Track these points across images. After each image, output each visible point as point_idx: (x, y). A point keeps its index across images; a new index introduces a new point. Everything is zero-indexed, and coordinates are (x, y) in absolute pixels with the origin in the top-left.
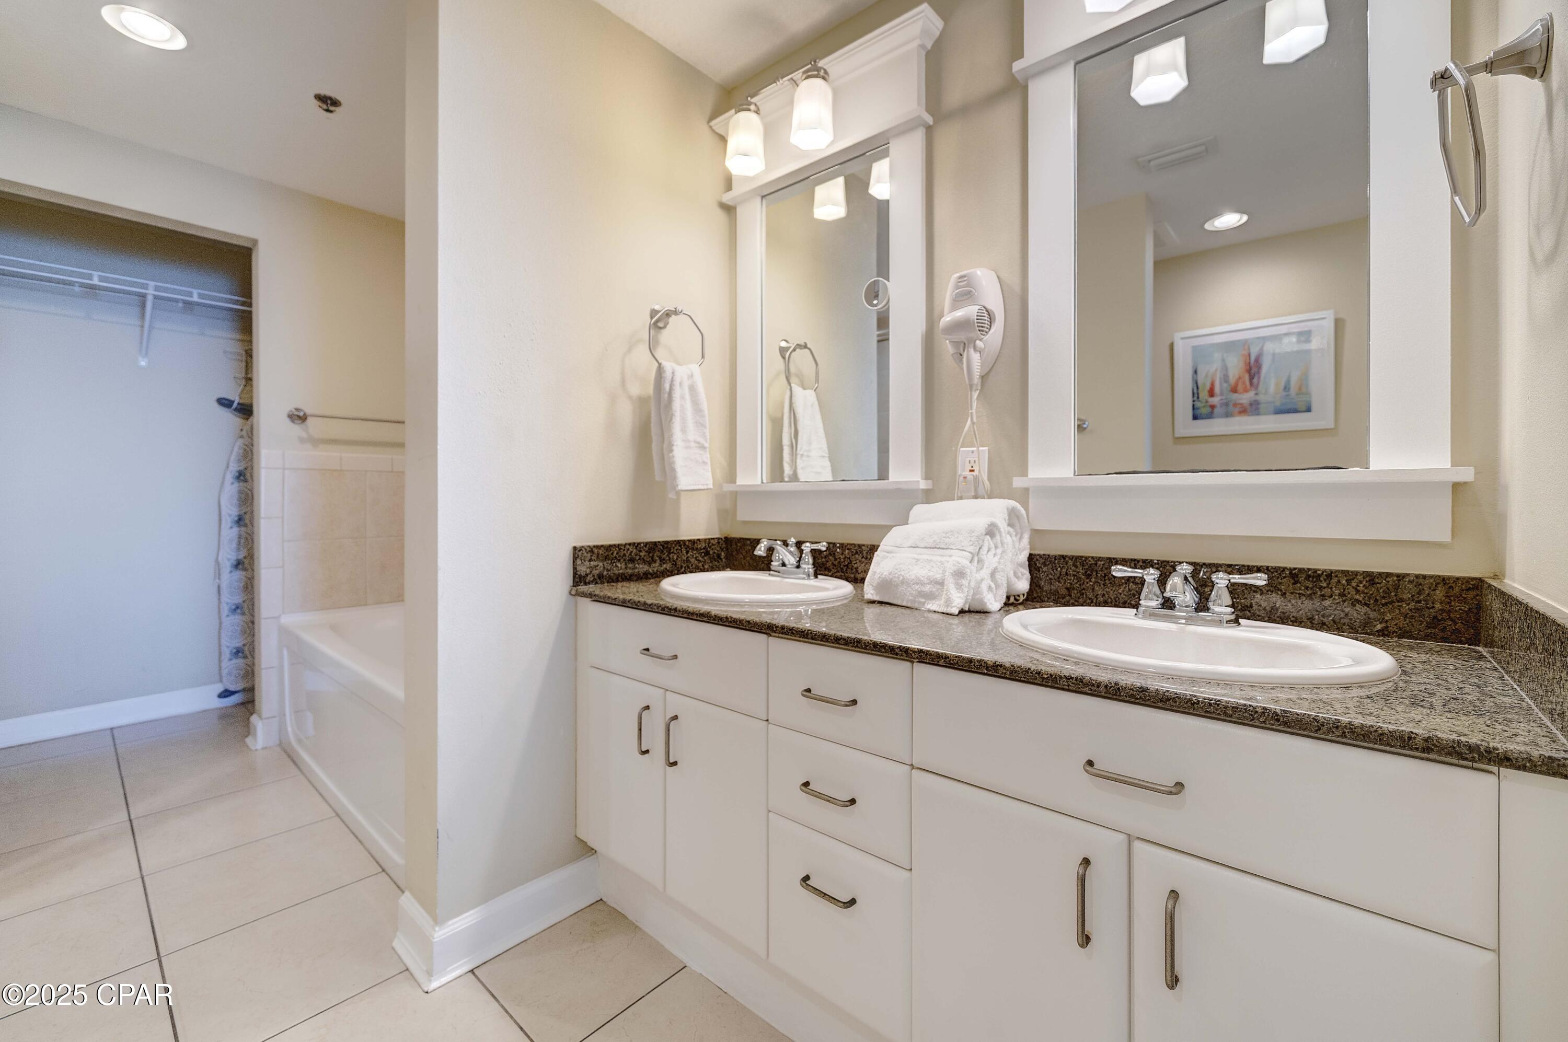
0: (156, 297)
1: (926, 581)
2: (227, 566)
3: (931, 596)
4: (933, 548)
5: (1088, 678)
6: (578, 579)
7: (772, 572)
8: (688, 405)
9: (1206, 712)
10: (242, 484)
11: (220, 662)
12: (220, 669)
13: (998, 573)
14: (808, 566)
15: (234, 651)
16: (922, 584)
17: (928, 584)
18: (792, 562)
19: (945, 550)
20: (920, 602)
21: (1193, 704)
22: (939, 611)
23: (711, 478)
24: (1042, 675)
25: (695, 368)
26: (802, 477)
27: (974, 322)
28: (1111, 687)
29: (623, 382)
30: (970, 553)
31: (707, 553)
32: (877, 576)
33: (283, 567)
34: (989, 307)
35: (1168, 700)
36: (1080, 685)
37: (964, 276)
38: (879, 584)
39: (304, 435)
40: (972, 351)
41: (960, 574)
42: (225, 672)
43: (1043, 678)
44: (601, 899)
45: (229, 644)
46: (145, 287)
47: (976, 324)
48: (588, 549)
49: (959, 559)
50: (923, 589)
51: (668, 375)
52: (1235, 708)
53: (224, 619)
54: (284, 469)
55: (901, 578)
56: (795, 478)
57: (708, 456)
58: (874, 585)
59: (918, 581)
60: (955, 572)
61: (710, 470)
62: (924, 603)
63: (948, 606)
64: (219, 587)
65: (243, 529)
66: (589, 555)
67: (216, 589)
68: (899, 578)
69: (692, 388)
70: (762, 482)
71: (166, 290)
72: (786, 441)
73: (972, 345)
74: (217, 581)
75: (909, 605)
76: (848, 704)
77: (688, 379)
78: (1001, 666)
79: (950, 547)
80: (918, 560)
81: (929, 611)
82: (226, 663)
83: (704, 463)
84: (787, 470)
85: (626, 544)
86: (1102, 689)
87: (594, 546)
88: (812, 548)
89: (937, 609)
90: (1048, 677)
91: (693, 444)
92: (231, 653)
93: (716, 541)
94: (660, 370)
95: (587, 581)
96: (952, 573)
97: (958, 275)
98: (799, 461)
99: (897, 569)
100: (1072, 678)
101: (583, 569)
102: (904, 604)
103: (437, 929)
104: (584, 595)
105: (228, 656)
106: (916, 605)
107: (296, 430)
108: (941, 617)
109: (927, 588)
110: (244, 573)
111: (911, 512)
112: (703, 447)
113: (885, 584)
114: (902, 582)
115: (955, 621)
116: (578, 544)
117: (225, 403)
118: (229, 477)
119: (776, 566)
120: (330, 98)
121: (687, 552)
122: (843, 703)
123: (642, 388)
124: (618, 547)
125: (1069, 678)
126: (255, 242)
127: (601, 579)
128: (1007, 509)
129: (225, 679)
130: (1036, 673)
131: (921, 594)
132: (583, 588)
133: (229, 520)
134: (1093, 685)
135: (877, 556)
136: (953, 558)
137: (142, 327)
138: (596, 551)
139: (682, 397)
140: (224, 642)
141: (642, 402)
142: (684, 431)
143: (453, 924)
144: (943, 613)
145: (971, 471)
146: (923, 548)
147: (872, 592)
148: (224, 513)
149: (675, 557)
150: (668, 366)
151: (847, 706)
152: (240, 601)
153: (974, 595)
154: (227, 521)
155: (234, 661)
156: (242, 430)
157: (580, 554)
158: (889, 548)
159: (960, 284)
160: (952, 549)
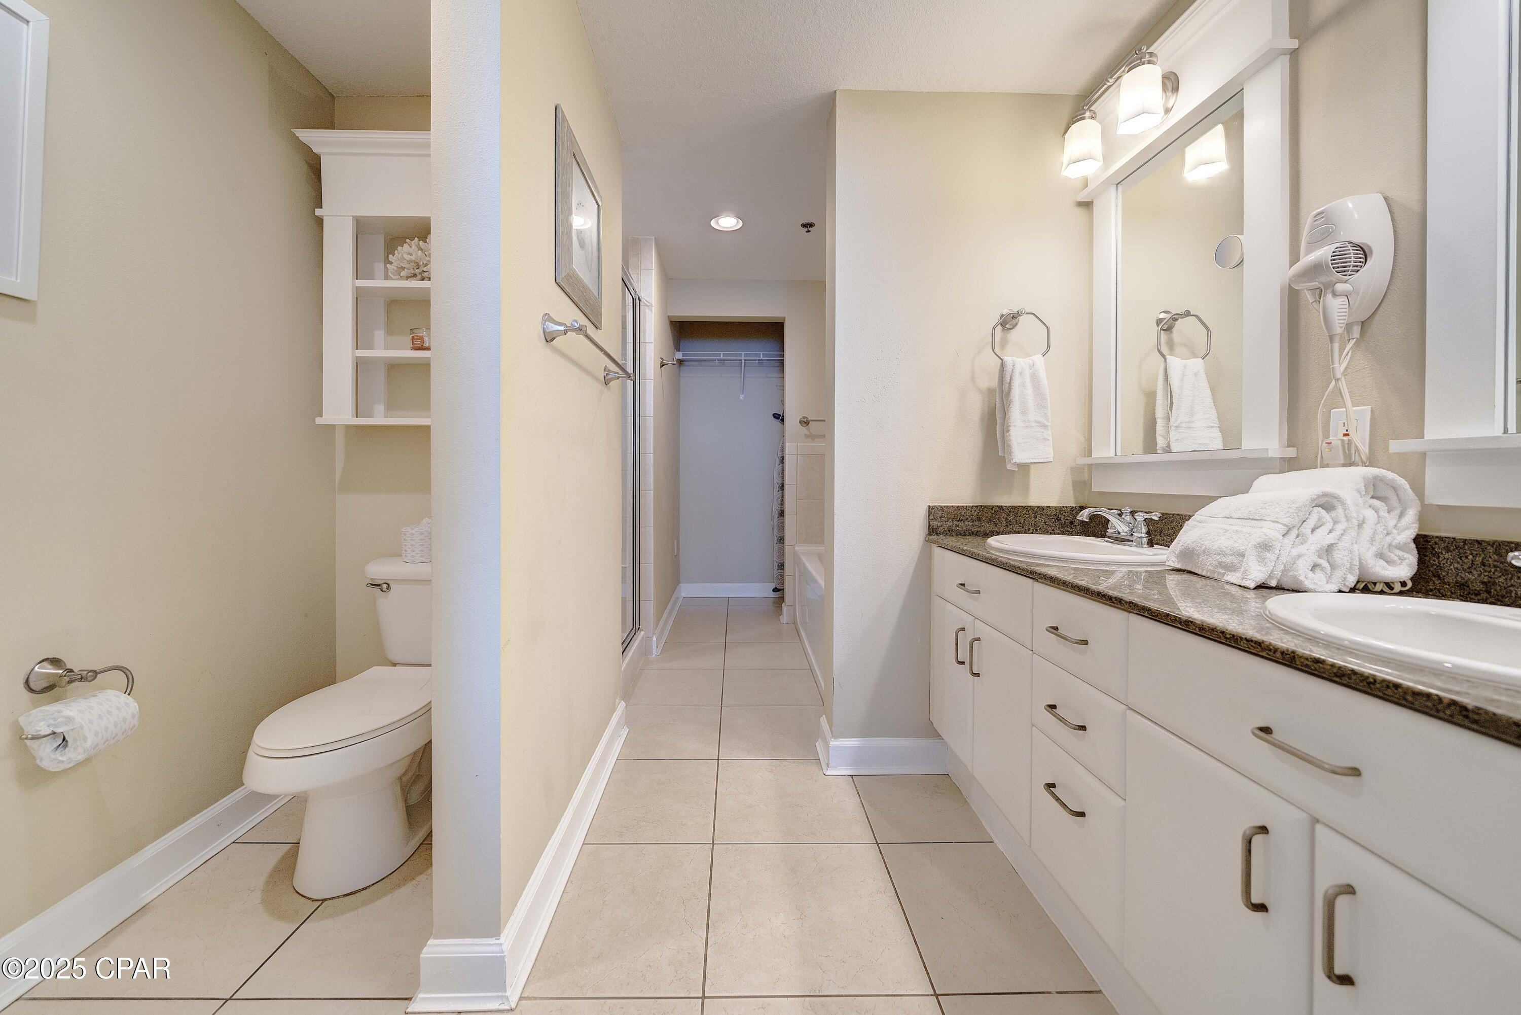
0: (745, 360)
1: (1228, 551)
2: (776, 514)
3: (1231, 568)
4: (1247, 519)
5: (1268, 643)
6: (932, 531)
7: (1106, 539)
8: (1029, 391)
9: (1385, 694)
11: (772, 571)
12: (772, 575)
13: (1338, 552)
14: (1142, 534)
16: (1224, 554)
17: (1231, 555)
18: (1126, 530)
19: (1258, 522)
20: (1219, 573)
21: (1369, 683)
22: (1237, 583)
23: (1052, 452)
24: (1226, 635)
25: (1038, 359)
26: (1174, 448)
27: (1327, 265)
28: (1287, 654)
29: (973, 379)
30: (1285, 525)
31: (1058, 519)
32: (1181, 544)
33: (796, 514)
34: (1357, 241)
35: (1344, 675)
36: (1258, 648)
37: (1322, 213)
38: (1181, 552)
39: (807, 433)
40: (1329, 296)
41: (1265, 547)
42: (774, 577)
43: (1226, 638)
44: (948, 774)
45: (777, 561)
46: (740, 355)
47: (1331, 266)
48: (940, 508)
49: (1271, 531)
50: (1224, 560)
51: (1009, 367)
52: (1417, 694)
53: (775, 545)
54: (797, 454)
55: (1204, 547)
56: (1168, 450)
57: (1050, 433)
58: (1177, 552)
59: (1219, 552)
60: (1259, 544)
61: (1052, 445)
62: (1224, 575)
63: (1243, 578)
64: (773, 526)
66: (940, 512)
68: (1201, 547)
69: (1035, 377)
70: (1116, 455)
71: (750, 355)
72: (1160, 413)
73: (1329, 291)
75: (1208, 575)
76: (1078, 641)
77: (1030, 368)
78: (1192, 622)
79: (1264, 518)
80: (1226, 531)
81: (1228, 583)
82: (774, 572)
83: (1047, 440)
84: (1161, 442)
85: (973, 506)
86: (1278, 654)
87: (945, 507)
88: (1145, 517)
89: (1235, 582)
90: (1231, 637)
91: (1034, 424)
92: (778, 566)
93: (1069, 509)
94: (1003, 366)
95: (938, 532)
96: (1255, 545)
97: (1315, 213)
98: (1172, 433)
99: (1201, 539)
100: (1252, 641)
101: (935, 523)
102: (1204, 574)
103: (832, 740)
104: (936, 542)
105: (776, 567)
106: (1216, 576)
107: (804, 430)
108: (1238, 588)
109: (1228, 560)
111: (1255, 483)
112: (1044, 426)
113: (1187, 553)
114: (1204, 552)
115: (1251, 595)
116: (931, 504)
117: (773, 415)
118: (778, 461)
119: (1111, 533)
120: (808, 224)
121: (1035, 517)
122: (1073, 640)
123: (989, 381)
124: (966, 508)
125: (1249, 641)
126: (785, 318)
127: (949, 532)
128: (1364, 478)
129: (774, 581)
130: (1221, 632)
131: (1221, 565)
132: (934, 537)
133: (777, 486)
134: (1270, 650)
135: (1188, 525)
136: (1263, 530)
137: (740, 379)
138: (946, 510)
139: (1023, 385)
140: (775, 559)
141: (990, 392)
142: (1024, 412)
143: (841, 741)
144: (1240, 586)
145: (1345, 435)
146: (1236, 518)
147: (1174, 559)
148: (775, 481)
149: (1022, 521)
150: (1008, 360)
151: (1077, 643)
153: (1284, 572)
155: (777, 571)
156: (779, 430)
157: (933, 511)
158: (1202, 518)
159: (1315, 223)
160: (1265, 520)
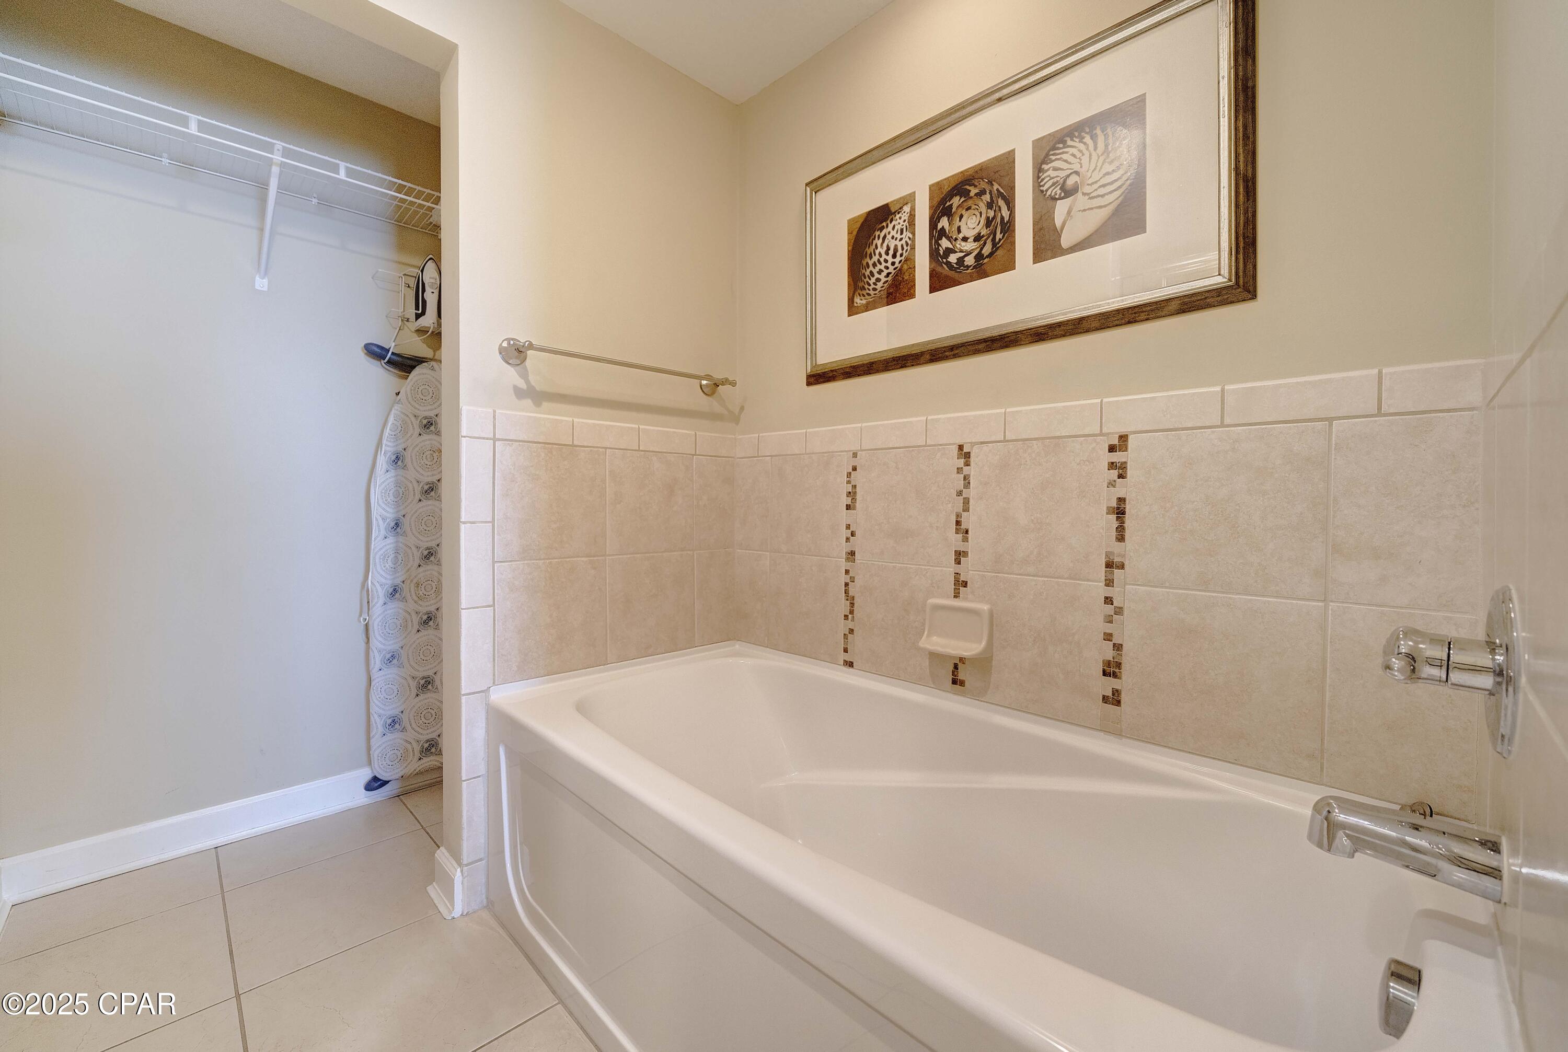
2: (379, 594)
10: (401, 472)
11: (368, 739)
12: (369, 748)
15: (389, 721)
33: (494, 605)
39: (520, 383)
42: (375, 754)
45: (381, 712)
46: (269, 148)
53: (375, 674)
54: (495, 440)
64: (367, 626)
65: (401, 539)
67: (362, 628)
74: (365, 616)
82: (377, 741)
92: (384, 726)
105: (381, 729)
107: (511, 375)
110: (401, 605)
117: (375, 352)
118: (382, 462)
129: (376, 764)
133: (383, 526)
137: (262, 230)
140: (374, 709)
148: (375, 514)
152: (397, 646)
154: (380, 528)
155: (390, 736)
156: (398, 394)
